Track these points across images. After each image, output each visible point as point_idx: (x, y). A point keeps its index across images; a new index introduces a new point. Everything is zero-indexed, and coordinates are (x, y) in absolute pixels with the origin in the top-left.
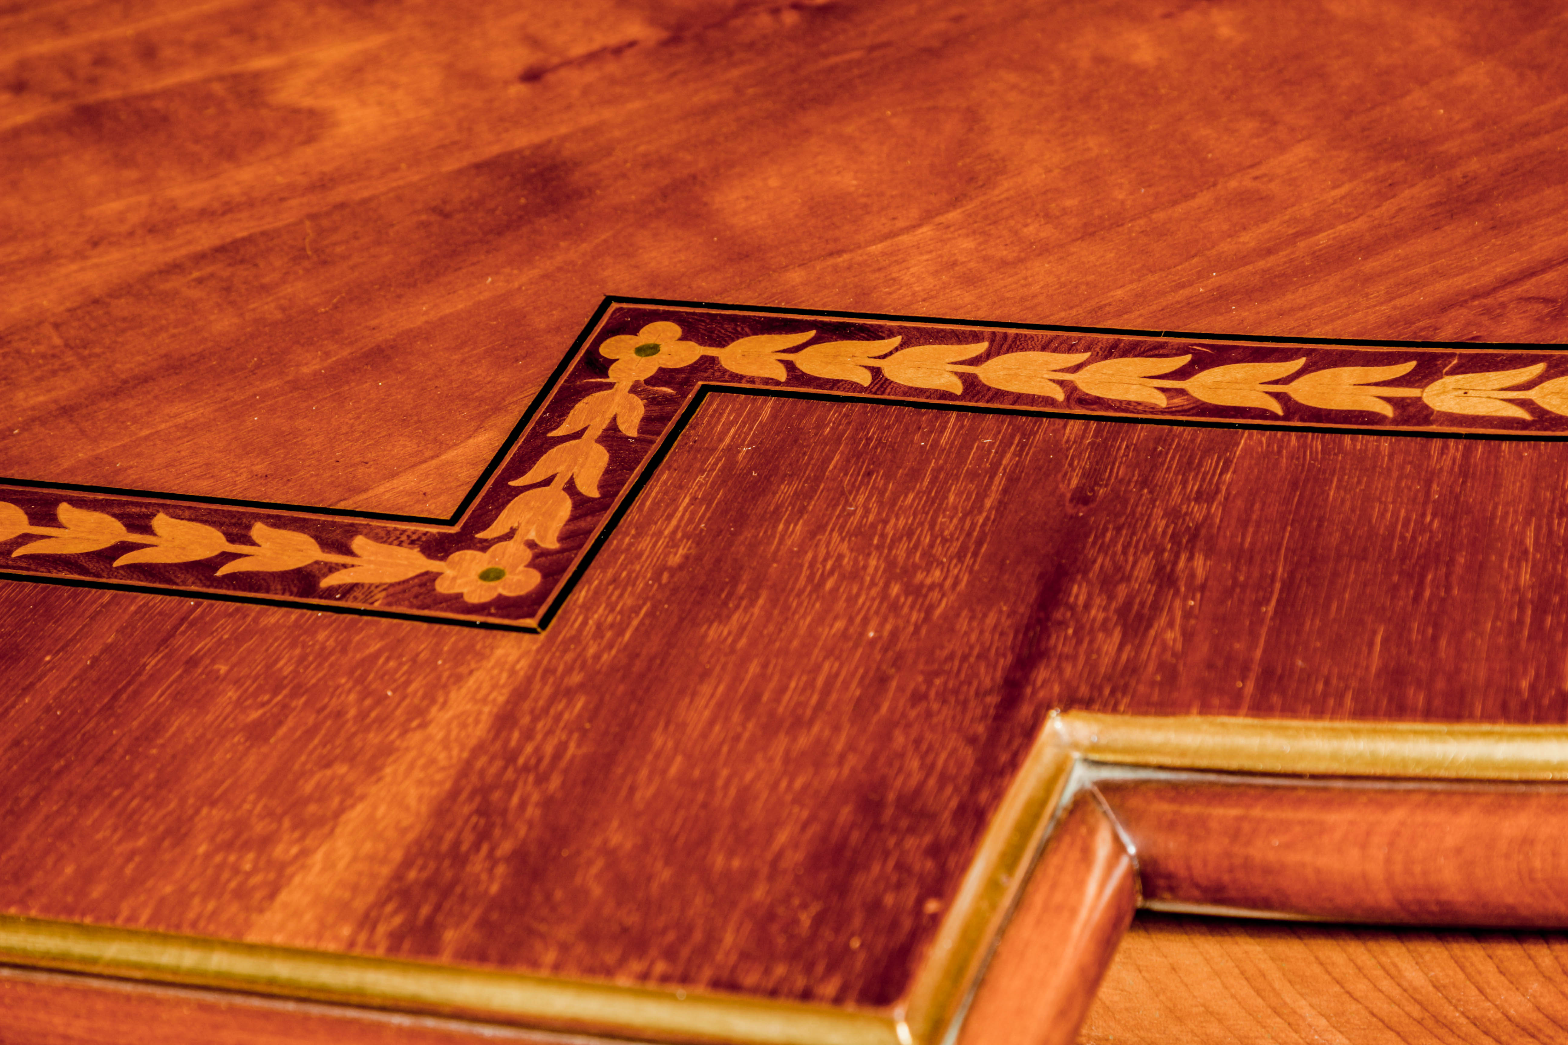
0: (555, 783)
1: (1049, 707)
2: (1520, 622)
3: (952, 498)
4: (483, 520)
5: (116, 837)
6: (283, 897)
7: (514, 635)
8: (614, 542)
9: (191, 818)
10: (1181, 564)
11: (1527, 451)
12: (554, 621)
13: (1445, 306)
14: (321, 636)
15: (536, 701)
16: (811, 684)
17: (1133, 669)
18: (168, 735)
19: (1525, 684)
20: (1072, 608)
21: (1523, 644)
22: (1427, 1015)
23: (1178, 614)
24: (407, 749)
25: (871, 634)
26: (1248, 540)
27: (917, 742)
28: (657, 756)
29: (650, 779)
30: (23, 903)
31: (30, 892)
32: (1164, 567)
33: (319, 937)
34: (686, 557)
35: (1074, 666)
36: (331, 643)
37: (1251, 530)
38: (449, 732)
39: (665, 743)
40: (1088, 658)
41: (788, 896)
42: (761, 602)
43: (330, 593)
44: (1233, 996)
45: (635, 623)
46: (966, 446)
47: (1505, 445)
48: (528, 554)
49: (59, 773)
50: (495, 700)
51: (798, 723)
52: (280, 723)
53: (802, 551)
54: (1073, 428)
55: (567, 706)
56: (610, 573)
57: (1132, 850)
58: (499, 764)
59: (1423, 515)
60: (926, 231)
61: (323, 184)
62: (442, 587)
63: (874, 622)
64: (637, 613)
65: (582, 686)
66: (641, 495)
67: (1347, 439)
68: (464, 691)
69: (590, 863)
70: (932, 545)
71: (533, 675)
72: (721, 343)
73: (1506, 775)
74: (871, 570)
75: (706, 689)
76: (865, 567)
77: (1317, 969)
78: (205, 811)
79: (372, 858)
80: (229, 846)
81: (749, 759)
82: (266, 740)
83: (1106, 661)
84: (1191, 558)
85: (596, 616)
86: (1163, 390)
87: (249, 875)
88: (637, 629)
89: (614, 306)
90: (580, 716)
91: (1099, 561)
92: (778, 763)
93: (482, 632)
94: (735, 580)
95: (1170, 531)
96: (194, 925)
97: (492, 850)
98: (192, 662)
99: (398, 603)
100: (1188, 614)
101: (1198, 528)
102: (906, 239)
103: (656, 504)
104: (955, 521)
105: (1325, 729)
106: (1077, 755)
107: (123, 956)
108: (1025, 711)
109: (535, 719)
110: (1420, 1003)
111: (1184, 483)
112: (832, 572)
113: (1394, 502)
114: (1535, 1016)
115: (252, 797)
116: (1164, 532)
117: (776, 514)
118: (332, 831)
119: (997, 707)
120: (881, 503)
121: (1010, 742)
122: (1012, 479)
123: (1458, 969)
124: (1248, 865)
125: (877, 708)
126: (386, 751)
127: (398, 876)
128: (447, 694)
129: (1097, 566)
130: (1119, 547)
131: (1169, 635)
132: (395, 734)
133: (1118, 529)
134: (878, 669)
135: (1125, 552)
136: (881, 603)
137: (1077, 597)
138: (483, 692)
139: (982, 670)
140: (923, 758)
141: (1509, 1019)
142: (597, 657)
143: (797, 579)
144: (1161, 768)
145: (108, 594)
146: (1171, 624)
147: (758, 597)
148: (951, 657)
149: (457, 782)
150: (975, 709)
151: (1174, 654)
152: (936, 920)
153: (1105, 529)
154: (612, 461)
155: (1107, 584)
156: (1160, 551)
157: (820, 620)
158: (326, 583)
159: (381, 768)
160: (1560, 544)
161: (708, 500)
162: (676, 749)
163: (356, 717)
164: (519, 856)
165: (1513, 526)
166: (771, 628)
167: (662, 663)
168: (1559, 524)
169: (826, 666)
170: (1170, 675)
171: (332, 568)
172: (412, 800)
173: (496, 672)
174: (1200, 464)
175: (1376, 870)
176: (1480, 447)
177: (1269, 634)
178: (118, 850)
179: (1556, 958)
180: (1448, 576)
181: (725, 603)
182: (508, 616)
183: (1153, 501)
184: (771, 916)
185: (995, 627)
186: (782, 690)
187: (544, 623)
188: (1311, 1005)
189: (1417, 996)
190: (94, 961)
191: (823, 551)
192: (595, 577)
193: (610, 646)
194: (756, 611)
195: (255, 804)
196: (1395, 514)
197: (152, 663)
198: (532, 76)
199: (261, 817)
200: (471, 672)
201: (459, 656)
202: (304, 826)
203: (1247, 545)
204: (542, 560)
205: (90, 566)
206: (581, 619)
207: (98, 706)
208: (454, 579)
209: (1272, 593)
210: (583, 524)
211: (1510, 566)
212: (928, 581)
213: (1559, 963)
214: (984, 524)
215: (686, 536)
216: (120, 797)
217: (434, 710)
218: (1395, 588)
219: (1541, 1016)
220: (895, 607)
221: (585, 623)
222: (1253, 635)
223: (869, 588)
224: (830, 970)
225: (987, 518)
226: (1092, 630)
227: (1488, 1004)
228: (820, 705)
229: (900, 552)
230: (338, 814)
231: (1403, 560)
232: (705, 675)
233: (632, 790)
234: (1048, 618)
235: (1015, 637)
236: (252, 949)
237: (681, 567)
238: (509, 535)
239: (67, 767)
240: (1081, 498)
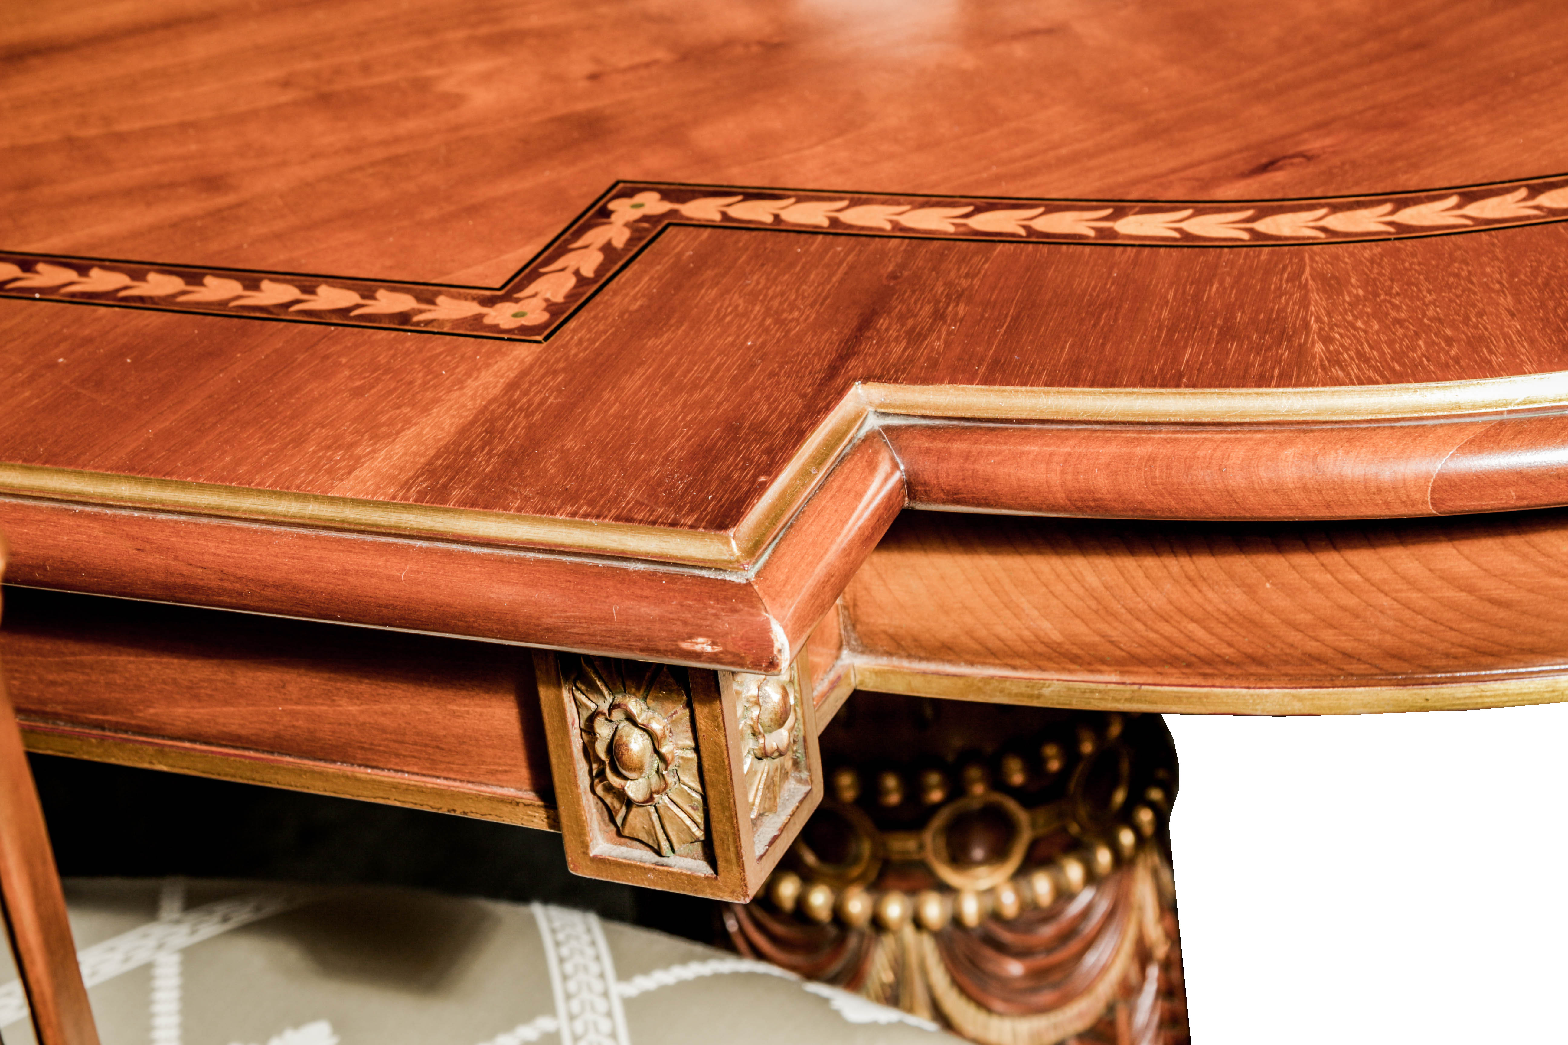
0: (537, 416)
1: (855, 380)
2: (1159, 336)
3: (812, 277)
4: (520, 287)
5: (260, 443)
6: (356, 473)
7: (527, 344)
8: (598, 298)
9: (309, 434)
10: (950, 309)
11: (1175, 252)
12: (553, 338)
13: (1135, 183)
14: (408, 345)
15: (534, 377)
16: (707, 369)
17: (911, 360)
18: (303, 393)
19: (1156, 367)
20: (878, 331)
21: (1159, 348)
22: (1100, 607)
23: (944, 333)
24: (449, 400)
25: (749, 343)
26: (994, 296)
27: (768, 397)
28: (604, 404)
29: (597, 415)
30: (196, 476)
31: (202, 470)
32: (939, 310)
33: (374, 494)
34: (642, 306)
35: (874, 359)
36: (413, 348)
37: (996, 292)
38: (476, 392)
39: (610, 397)
40: (883, 354)
41: (672, 474)
42: (683, 328)
43: (418, 323)
44: (980, 596)
45: (603, 338)
46: (826, 251)
47: (1162, 250)
48: (544, 305)
49: (233, 411)
50: (508, 376)
51: (695, 386)
52: (373, 387)
53: (714, 302)
54: (894, 242)
55: (553, 379)
56: (592, 314)
57: (902, 467)
58: (505, 407)
59: (1106, 284)
60: (820, 149)
61: (457, 128)
62: (487, 321)
63: (753, 337)
64: (605, 333)
65: (564, 370)
66: (620, 276)
67: (1064, 247)
68: (490, 371)
69: (551, 456)
70: (795, 300)
71: (535, 364)
72: (683, 201)
73: (1141, 419)
74: (755, 312)
75: (641, 371)
76: (752, 311)
77: (1031, 576)
78: (317, 431)
79: (415, 454)
80: (329, 448)
81: (661, 405)
82: (363, 395)
83: (894, 357)
84: (957, 305)
85: (580, 335)
86: (954, 224)
87: (338, 462)
88: (604, 341)
89: (621, 185)
90: (560, 383)
91: (899, 307)
92: (679, 407)
93: (508, 343)
94: (669, 318)
95: (946, 293)
96: (298, 487)
97: (491, 450)
98: (326, 357)
99: (459, 328)
100: (949, 333)
101: (963, 291)
102: (807, 152)
103: (628, 280)
104: (812, 288)
105: (1027, 392)
106: (871, 409)
107: (254, 507)
108: (839, 381)
109: (532, 384)
110: (1096, 599)
111: (959, 269)
112: (731, 313)
113: (1089, 278)
114: (1169, 607)
115: (348, 424)
116: (942, 293)
117: (702, 285)
118: (394, 440)
119: (821, 380)
120: (767, 279)
121: (827, 397)
122: (852, 267)
123: (1120, 575)
124: (975, 474)
125: (747, 380)
126: (436, 401)
127: (430, 463)
128: (480, 373)
129: (897, 310)
130: (913, 300)
131: (937, 344)
132: (443, 392)
133: (914, 292)
134: (751, 360)
135: (916, 302)
136: (759, 328)
137: (882, 325)
138: (502, 372)
139: (816, 361)
140: (770, 405)
141: (1152, 609)
142: (576, 355)
143: (709, 316)
144: (923, 417)
145: (282, 324)
146: (939, 339)
147: (682, 325)
148: (798, 354)
149: (476, 416)
150: (808, 380)
151: (938, 353)
152: (764, 487)
153: (905, 292)
154: (605, 259)
155: (902, 318)
156: (938, 302)
157: (719, 336)
158: (416, 319)
159: (432, 409)
160: (1189, 298)
161: (660, 278)
162: (616, 400)
163: (420, 385)
164: (508, 453)
165: (1161, 289)
166: (687, 340)
167: (616, 358)
168: (1190, 289)
169: (718, 359)
170: (934, 364)
171: (421, 312)
172: (446, 426)
173: (511, 362)
174: (970, 259)
175: (1055, 478)
176: (1146, 251)
177: (999, 344)
178: (260, 449)
179: (1181, 567)
180: (1116, 314)
181: (661, 329)
182: (525, 335)
183: (938, 279)
184: (660, 484)
185: (828, 340)
186: (688, 371)
187: (546, 339)
188: (1028, 601)
189: (1095, 595)
190: (236, 510)
191: (727, 302)
192: (583, 315)
193: (586, 349)
194: (680, 332)
195: (348, 427)
196: (1088, 284)
197: (301, 357)
198: (593, 77)
199: (351, 433)
200: (496, 362)
201: (490, 355)
202: (376, 437)
203: (992, 299)
204: (552, 307)
205: (275, 311)
206: (569, 337)
207: (264, 378)
208: (495, 317)
209: (1005, 322)
210: (581, 290)
211: (1157, 308)
212: (790, 317)
213: (1184, 571)
214: (830, 290)
215: (643, 296)
216: (267, 423)
217: (469, 381)
218: (1083, 320)
219: (1172, 608)
220: (767, 330)
221: (572, 338)
222: (989, 344)
223: (753, 321)
224: (692, 510)
225: (833, 286)
226: (888, 341)
227: (1138, 599)
228: (711, 378)
229: (775, 303)
230: (398, 433)
231: (1089, 306)
232: (640, 364)
233: (585, 420)
234: (861, 336)
235: (839, 345)
236: (333, 500)
237: (637, 311)
238: (534, 295)
239: (238, 408)
240: (893, 276)
